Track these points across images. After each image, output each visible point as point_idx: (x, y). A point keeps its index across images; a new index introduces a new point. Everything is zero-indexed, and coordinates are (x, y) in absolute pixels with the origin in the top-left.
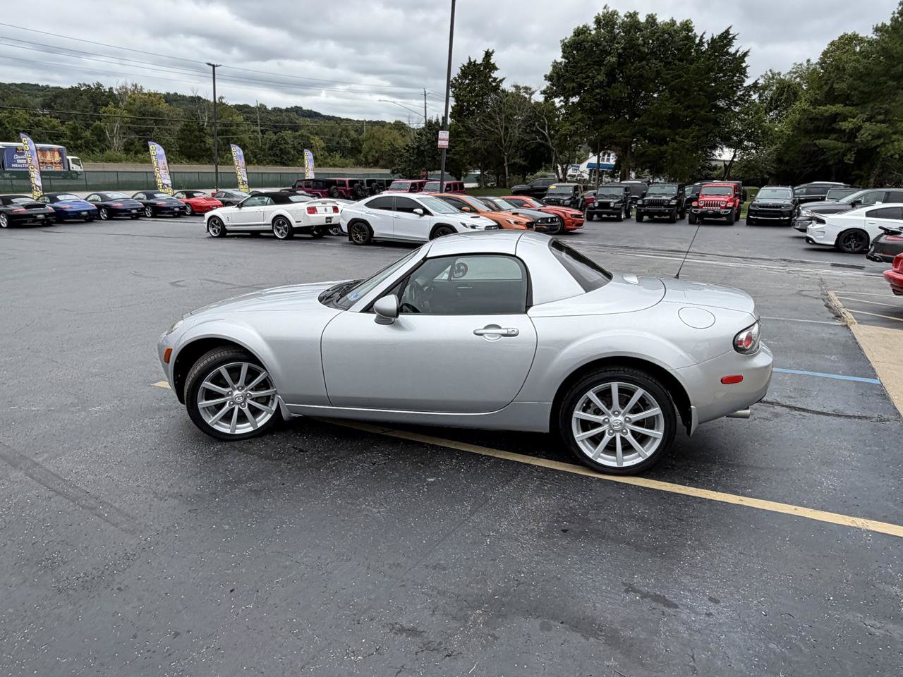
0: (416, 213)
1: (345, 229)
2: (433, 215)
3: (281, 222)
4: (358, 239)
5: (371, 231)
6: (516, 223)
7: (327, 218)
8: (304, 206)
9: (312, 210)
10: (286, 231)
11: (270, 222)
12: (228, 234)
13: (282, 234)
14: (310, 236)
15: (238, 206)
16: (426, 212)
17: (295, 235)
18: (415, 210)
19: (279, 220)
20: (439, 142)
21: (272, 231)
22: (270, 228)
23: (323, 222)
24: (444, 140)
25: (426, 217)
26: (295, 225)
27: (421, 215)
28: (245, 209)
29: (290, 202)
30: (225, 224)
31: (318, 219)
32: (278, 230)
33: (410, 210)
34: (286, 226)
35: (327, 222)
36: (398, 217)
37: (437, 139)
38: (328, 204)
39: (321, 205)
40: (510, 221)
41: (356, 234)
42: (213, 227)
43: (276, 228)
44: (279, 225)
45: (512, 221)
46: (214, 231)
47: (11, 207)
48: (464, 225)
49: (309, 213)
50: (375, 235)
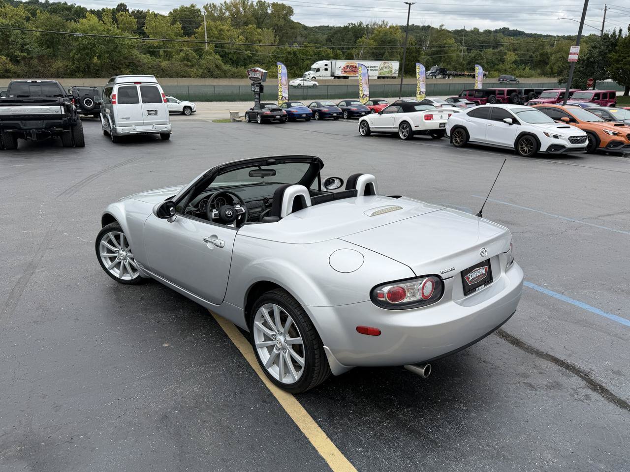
0: (505, 122)
1: (449, 133)
2: (520, 125)
3: (405, 126)
4: (457, 142)
5: (468, 136)
6: (614, 134)
7: (440, 124)
8: (423, 114)
9: (429, 117)
10: (407, 133)
11: (398, 126)
12: (371, 134)
13: (404, 136)
14: (430, 137)
15: (379, 113)
16: (515, 121)
17: (415, 136)
18: (504, 120)
19: (404, 124)
20: (570, 56)
21: (398, 133)
22: (397, 130)
23: (437, 127)
24: (574, 54)
25: (515, 126)
26: (414, 129)
27: (510, 124)
28: (384, 115)
29: (415, 110)
30: (370, 126)
31: (433, 124)
32: (403, 132)
33: (501, 120)
34: (408, 129)
35: (440, 127)
36: (491, 125)
37: (568, 53)
38: (444, 112)
39: (437, 112)
40: (608, 131)
41: (456, 137)
42: (363, 128)
43: (401, 130)
44: (403, 128)
45: (611, 133)
46: (363, 131)
47: (263, 110)
48: (547, 134)
49: (426, 119)
50: (470, 140)
